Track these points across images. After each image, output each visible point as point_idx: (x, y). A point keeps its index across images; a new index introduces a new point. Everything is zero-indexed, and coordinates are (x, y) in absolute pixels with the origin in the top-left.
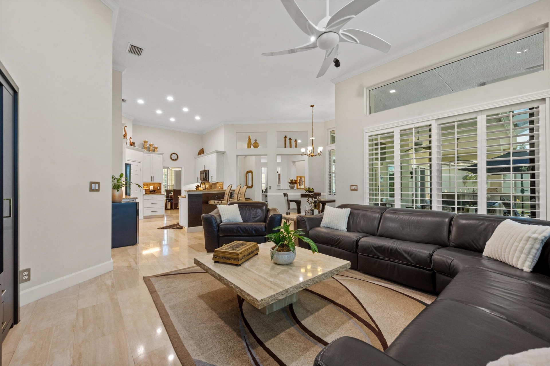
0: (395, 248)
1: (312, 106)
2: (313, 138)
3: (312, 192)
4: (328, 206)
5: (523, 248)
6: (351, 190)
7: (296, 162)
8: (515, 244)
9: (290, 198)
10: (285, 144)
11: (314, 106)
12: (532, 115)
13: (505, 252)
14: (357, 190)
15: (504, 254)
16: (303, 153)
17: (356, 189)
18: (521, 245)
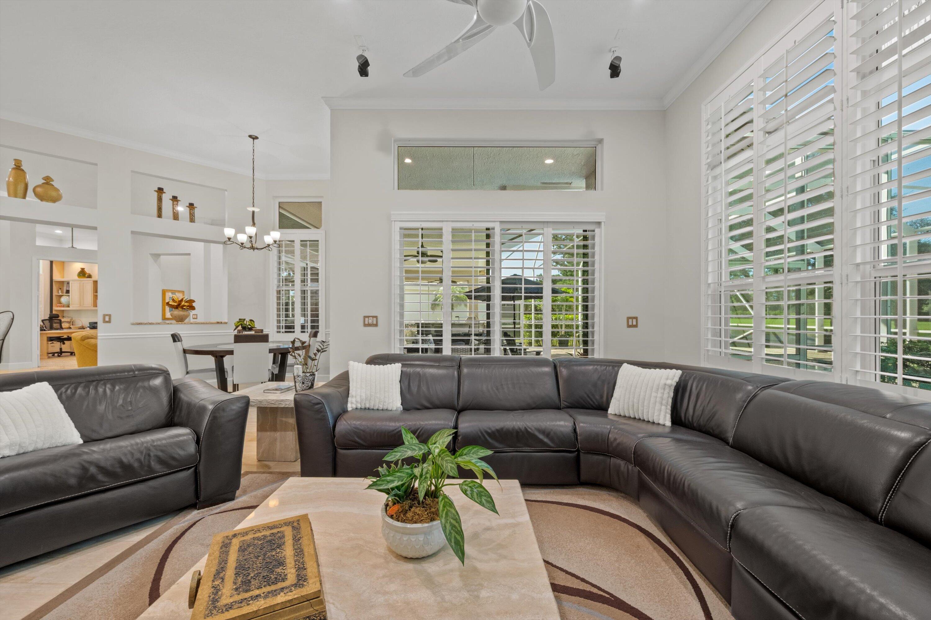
0: (524, 428)
1: (254, 138)
2: (256, 210)
3: (250, 329)
4: (356, 363)
5: (662, 398)
6: (365, 325)
7: (162, 257)
8: (654, 394)
9: (187, 344)
10: (160, 209)
11: (257, 138)
12: (585, 238)
13: (643, 407)
14: (376, 325)
15: (642, 408)
16: (229, 239)
17: (375, 323)
18: (659, 395)
